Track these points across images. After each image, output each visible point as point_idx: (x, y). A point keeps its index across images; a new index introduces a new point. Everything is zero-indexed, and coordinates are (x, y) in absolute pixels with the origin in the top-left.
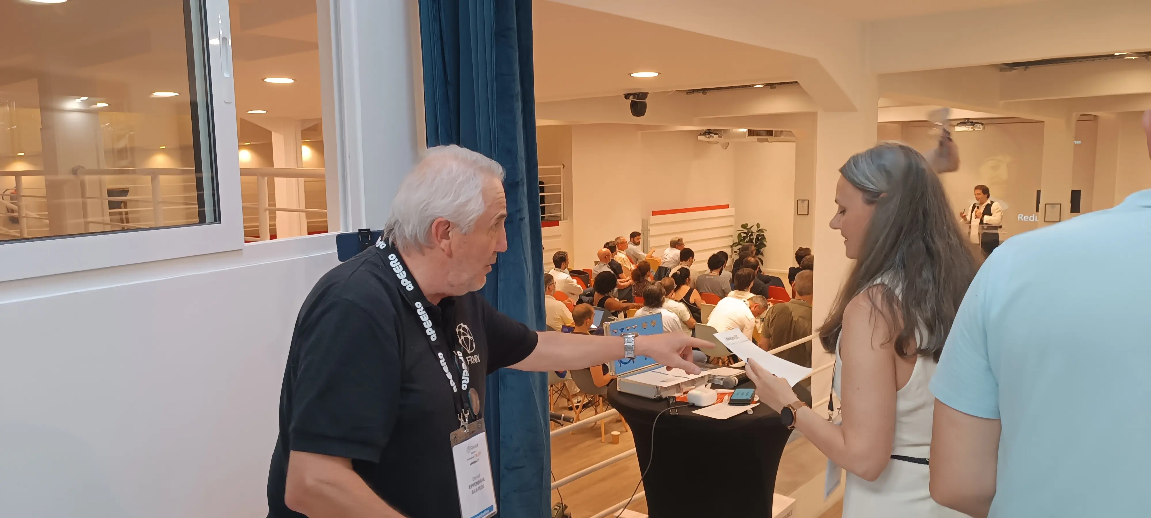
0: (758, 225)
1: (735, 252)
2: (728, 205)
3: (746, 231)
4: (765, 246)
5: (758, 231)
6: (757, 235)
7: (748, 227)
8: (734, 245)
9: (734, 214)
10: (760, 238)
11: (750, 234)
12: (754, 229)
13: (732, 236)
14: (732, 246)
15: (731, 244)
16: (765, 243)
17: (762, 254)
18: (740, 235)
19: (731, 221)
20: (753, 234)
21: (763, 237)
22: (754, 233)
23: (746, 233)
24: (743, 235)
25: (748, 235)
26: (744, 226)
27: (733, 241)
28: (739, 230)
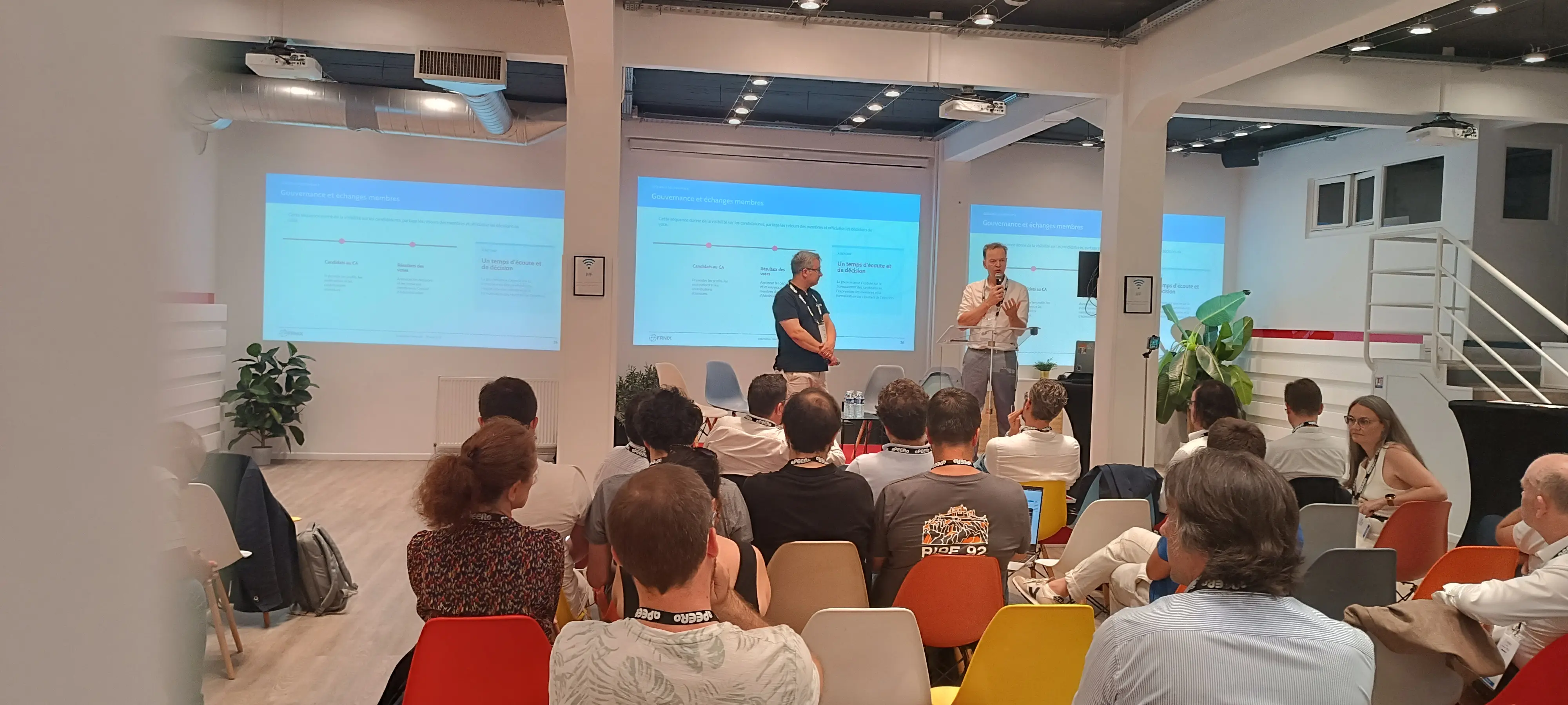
0: (292, 348)
1: (228, 415)
2: (214, 295)
3: (258, 359)
4: (308, 397)
5: (291, 361)
6: (287, 371)
7: (263, 350)
8: (227, 396)
9: (224, 317)
10: (295, 378)
11: (269, 367)
12: (282, 356)
13: (218, 374)
14: (222, 400)
15: (220, 395)
16: (309, 389)
17: (297, 417)
18: (245, 370)
19: (219, 336)
20: (279, 367)
21: (303, 375)
22: (284, 365)
23: (260, 367)
24: (253, 371)
25: (265, 372)
26: (254, 349)
27: (224, 388)
28: (241, 360)
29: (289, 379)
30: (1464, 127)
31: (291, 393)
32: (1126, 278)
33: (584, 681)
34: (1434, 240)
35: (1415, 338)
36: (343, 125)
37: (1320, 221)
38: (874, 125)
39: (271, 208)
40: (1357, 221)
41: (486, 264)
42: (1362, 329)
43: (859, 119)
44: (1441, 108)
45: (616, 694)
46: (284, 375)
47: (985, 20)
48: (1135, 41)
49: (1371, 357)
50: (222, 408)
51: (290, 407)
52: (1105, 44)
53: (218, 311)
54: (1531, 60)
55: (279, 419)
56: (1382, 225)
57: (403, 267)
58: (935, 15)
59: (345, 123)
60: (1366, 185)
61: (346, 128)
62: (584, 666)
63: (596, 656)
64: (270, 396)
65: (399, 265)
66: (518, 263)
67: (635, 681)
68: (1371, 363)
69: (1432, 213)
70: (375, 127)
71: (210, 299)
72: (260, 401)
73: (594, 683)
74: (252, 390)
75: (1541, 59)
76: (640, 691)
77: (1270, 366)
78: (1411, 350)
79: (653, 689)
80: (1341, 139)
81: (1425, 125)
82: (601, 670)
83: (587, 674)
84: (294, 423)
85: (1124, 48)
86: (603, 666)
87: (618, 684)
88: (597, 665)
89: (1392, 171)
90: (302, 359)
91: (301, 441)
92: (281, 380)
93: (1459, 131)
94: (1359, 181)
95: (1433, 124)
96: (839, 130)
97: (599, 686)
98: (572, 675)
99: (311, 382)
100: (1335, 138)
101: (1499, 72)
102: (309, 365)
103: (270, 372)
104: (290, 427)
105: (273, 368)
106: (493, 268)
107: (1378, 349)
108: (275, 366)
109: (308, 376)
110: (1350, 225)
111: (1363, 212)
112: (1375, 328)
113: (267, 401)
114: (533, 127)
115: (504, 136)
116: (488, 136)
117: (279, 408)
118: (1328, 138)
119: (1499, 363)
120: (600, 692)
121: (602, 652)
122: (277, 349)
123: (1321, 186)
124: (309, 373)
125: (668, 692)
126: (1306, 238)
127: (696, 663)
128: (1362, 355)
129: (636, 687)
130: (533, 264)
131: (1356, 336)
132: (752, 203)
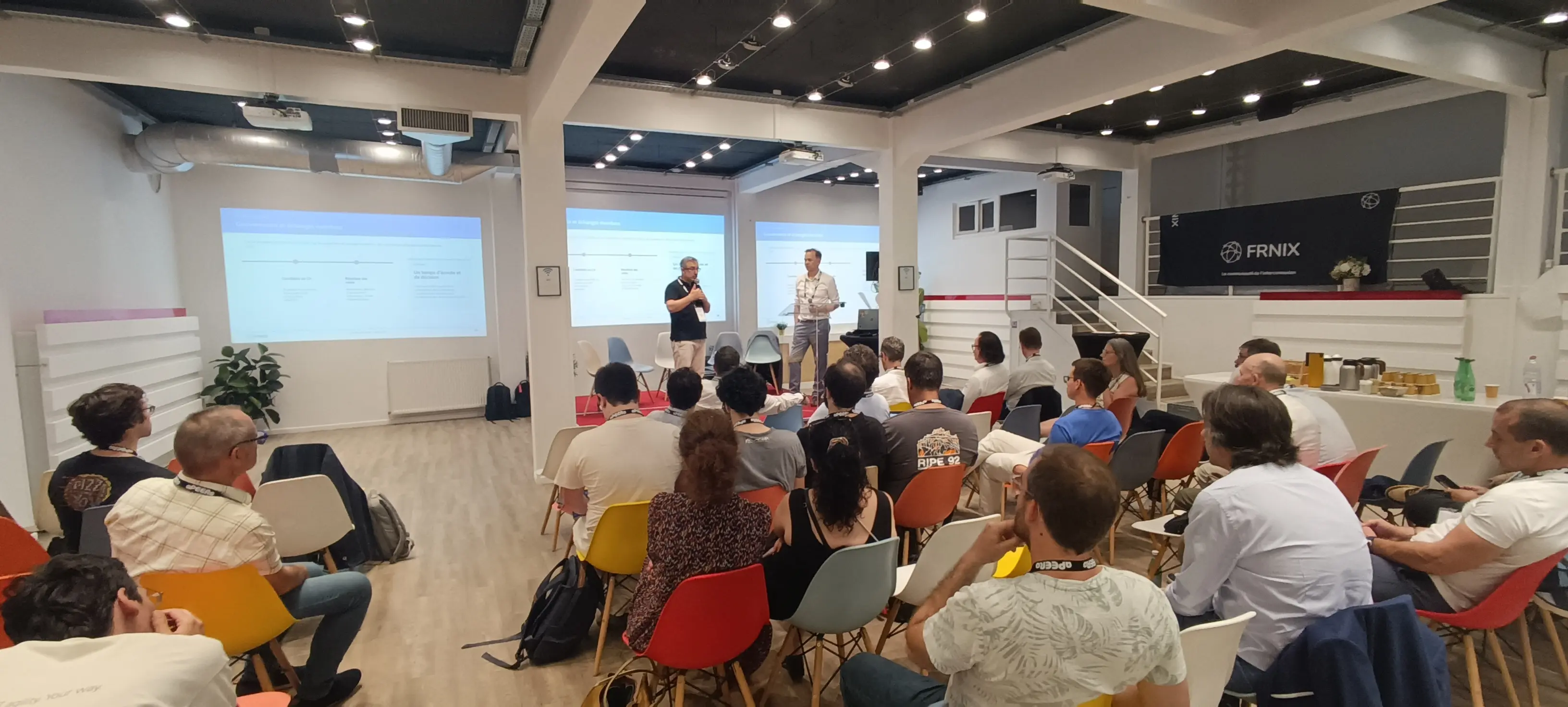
0: (263, 348)
2: (184, 310)
3: (232, 359)
4: (280, 385)
5: (264, 358)
6: (260, 367)
7: (236, 351)
8: (207, 391)
9: (196, 327)
11: (242, 364)
12: (254, 355)
13: (195, 374)
14: (203, 394)
15: (200, 390)
16: (280, 379)
17: (271, 402)
18: (223, 368)
19: (194, 343)
20: (253, 364)
21: (274, 368)
22: (257, 362)
23: (235, 365)
24: (229, 369)
25: (240, 369)
26: (228, 351)
27: (204, 384)
28: (218, 360)
29: (262, 372)
30: (1069, 172)
31: (265, 383)
32: (899, 268)
33: (1020, 632)
34: (1046, 240)
35: (1027, 297)
36: (307, 169)
37: (961, 229)
38: (703, 169)
39: (226, 237)
40: (983, 228)
41: (418, 275)
42: (1003, 293)
43: (690, 164)
44: (1056, 160)
45: (1051, 638)
46: (258, 370)
47: (815, 97)
48: (900, 114)
49: (1009, 309)
50: (203, 400)
51: (265, 394)
52: (881, 116)
53: (190, 322)
54: (1105, 133)
55: (259, 405)
56: (1000, 230)
57: (350, 280)
58: (777, 92)
59: (309, 167)
60: (988, 209)
61: (309, 171)
62: (1018, 618)
63: (1027, 609)
64: (249, 388)
65: (346, 278)
66: (442, 273)
67: (1065, 625)
68: (1010, 313)
69: (1031, 223)
70: (335, 169)
71: (180, 312)
72: (240, 392)
73: (1030, 632)
74: (231, 384)
75: (1109, 132)
76: (1068, 633)
77: (935, 318)
78: (1025, 305)
79: (1078, 630)
80: (974, 180)
81: (1048, 171)
82: (1034, 619)
83: (1023, 625)
84: (270, 407)
85: (892, 119)
86: (1037, 617)
87: (1052, 629)
88: (1029, 615)
89: (1003, 198)
90: (271, 356)
91: (276, 418)
92: (256, 374)
93: (1066, 174)
94: (984, 205)
95: (1052, 170)
96: (671, 172)
97: (1036, 634)
98: (1005, 628)
99: (281, 373)
100: (969, 179)
101: (1085, 139)
102: (279, 360)
103: (245, 368)
104: (267, 410)
105: (245, 365)
106: (423, 277)
107: (1014, 305)
108: (249, 363)
109: (279, 370)
110: (979, 231)
111: (987, 223)
112: (1011, 292)
113: (247, 392)
114: (468, 170)
115: (445, 177)
116: (432, 177)
117: (258, 396)
118: (966, 179)
119: (1087, 309)
120: (1037, 639)
121: (1031, 604)
122: (248, 350)
123: (961, 209)
124: (279, 367)
125: (1088, 630)
126: (954, 238)
127: (1104, 603)
128: (1004, 308)
129: (1066, 630)
130: (454, 273)
131: (999, 297)
132: (612, 223)
